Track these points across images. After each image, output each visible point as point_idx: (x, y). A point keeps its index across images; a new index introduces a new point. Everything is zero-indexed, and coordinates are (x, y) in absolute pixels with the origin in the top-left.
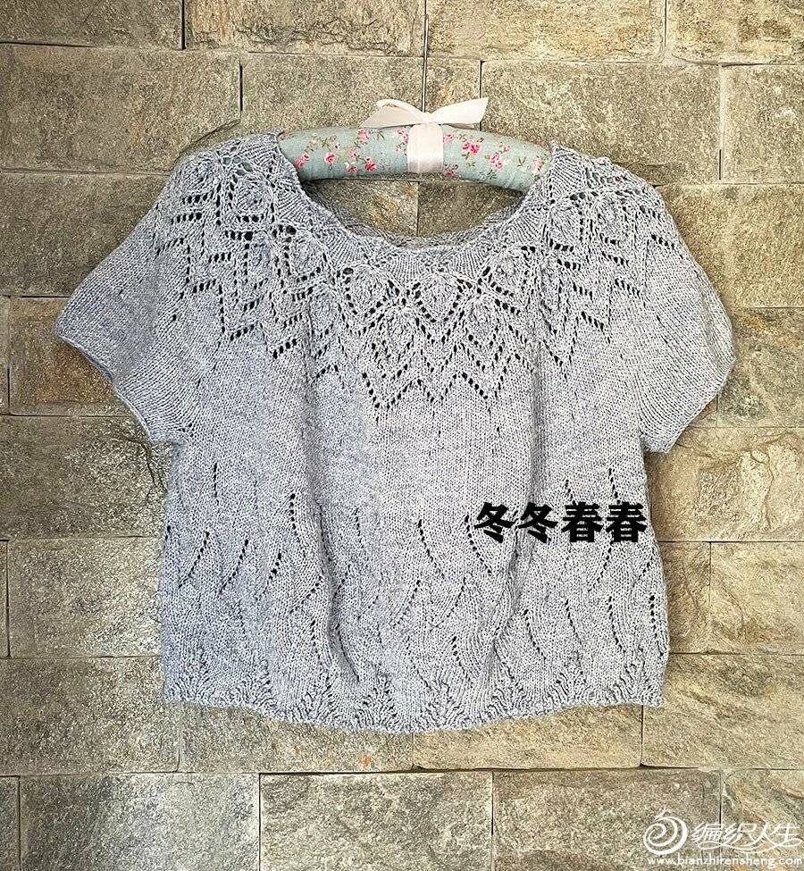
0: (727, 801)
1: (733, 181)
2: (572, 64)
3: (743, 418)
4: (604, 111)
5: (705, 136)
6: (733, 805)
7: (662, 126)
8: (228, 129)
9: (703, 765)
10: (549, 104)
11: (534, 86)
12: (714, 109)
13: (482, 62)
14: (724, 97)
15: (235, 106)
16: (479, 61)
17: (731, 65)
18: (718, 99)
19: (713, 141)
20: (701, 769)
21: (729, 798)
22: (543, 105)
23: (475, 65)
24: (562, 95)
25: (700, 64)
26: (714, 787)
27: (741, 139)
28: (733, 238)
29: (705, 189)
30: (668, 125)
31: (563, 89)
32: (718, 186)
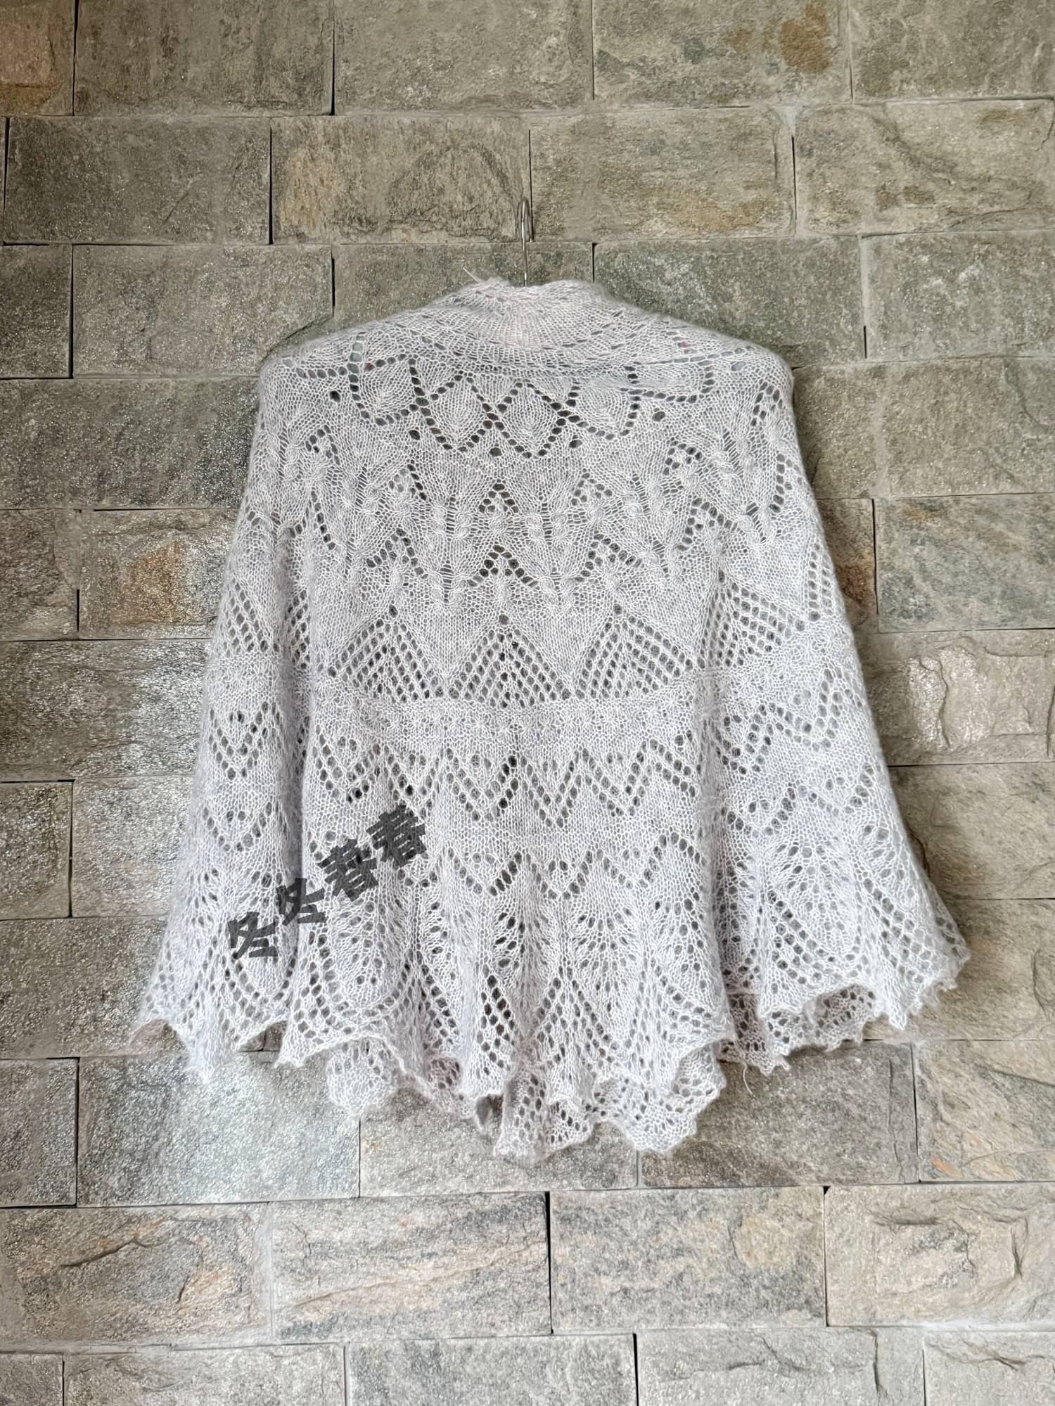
0: (922, 1081)
1: (880, 360)
2: (694, 242)
3: (909, 622)
4: (730, 290)
5: (845, 311)
6: (929, 1086)
7: (797, 303)
8: (320, 325)
9: (888, 1036)
10: (669, 284)
11: (651, 267)
12: (854, 282)
13: (594, 245)
14: (865, 270)
15: (327, 300)
16: (590, 244)
17: (871, 235)
18: (859, 272)
19: (855, 319)
20: (886, 1042)
21: (924, 1077)
22: (662, 286)
23: (587, 248)
24: (683, 275)
25: (837, 237)
26: (905, 1064)
27: (885, 313)
28: (884, 420)
29: (849, 367)
30: (803, 301)
31: (685, 268)
32: (864, 364)
